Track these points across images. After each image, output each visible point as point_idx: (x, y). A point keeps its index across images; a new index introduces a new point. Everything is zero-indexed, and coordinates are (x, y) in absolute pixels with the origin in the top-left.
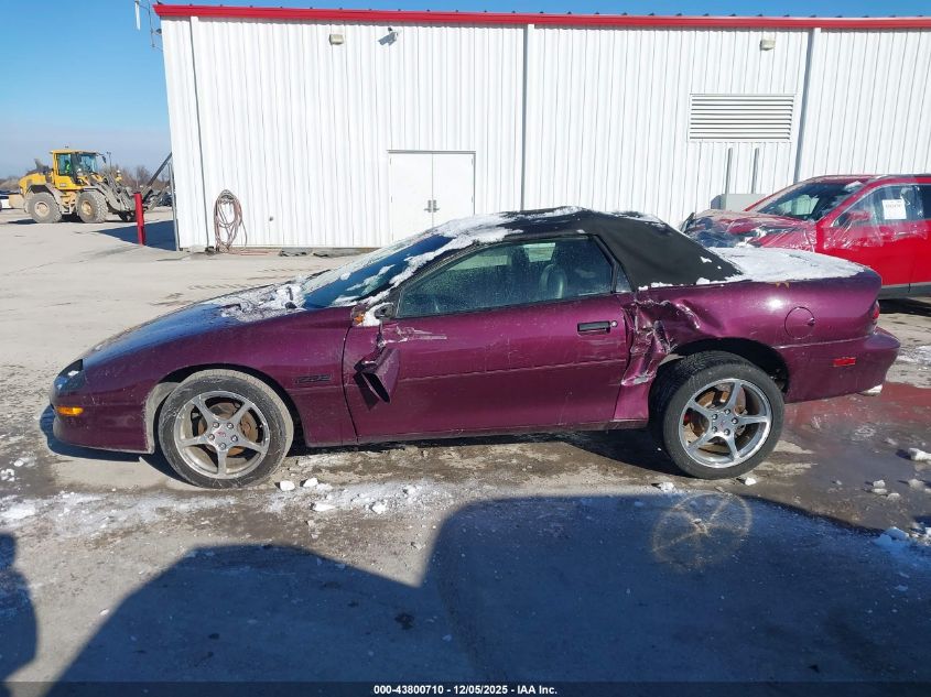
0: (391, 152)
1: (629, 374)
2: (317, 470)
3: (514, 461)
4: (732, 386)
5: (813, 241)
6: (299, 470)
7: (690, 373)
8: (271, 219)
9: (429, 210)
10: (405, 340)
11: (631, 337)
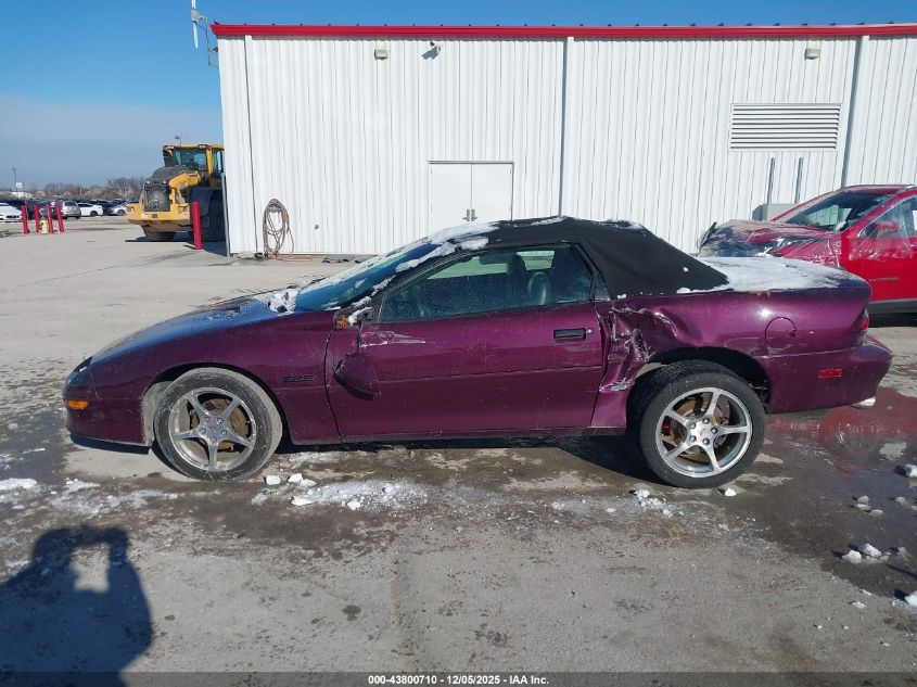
0: (432, 163)
1: (606, 381)
2: (305, 465)
3: (497, 464)
4: (711, 394)
5: (838, 252)
6: (287, 465)
7: (668, 381)
8: (317, 227)
9: (467, 219)
10: (386, 343)
11: (607, 344)
